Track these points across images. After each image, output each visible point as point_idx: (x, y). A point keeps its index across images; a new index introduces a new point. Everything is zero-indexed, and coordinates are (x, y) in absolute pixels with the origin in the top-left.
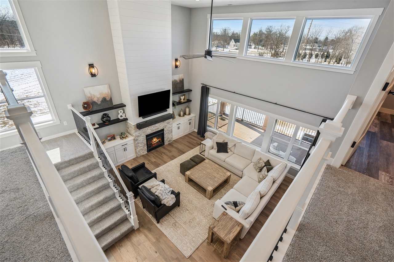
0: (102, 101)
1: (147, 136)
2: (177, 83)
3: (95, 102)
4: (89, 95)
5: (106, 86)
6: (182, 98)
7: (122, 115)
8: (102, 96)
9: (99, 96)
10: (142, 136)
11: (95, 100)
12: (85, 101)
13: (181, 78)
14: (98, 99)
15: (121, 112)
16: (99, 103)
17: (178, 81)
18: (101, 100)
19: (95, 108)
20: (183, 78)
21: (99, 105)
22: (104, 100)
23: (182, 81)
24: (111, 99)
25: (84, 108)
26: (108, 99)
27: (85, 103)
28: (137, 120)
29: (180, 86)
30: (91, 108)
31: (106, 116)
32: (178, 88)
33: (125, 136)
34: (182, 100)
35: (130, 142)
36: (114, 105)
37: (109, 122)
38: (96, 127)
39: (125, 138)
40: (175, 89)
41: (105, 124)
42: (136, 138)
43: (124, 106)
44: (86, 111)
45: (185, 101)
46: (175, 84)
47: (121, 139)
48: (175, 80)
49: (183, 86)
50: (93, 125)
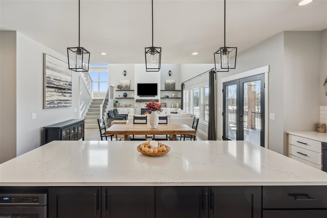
0: (125, 87)
1: (142, 109)
2: (170, 85)
3: (122, 86)
4: (121, 83)
5: (129, 80)
6: (173, 95)
8: (126, 85)
9: (125, 84)
10: (139, 108)
11: (123, 85)
12: (119, 85)
13: (173, 82)
15: (133, 94)
16: (124, 87)
17: (171, 84)
18: (125, 86)
19: (122, 89)
20: (175, 82)
21: (124, 88)
22: (127, 86)
23: (174, 85)
24: (130, 86)
25: (118, 88)
26: (128, 86)
28: (137, 97)
29: (172, 87)
30: (120, 88)
31: (125, 93)
32: (170, 88)
33: (131, 106)
34: (173, 96)
35: (132, 109)
36: (130, 90)
37: (126, 97)
38: (120, 97)
39: (131, 107)
40: (167, 88)
41: (124, 97)
42: (135, 108)
43: (134, 91)
44: (118, 89)
45: (175, 97)
46: (168, 85)
47: (129, 107)
48: (168, 83)
49: (174, 87)
50: (119, 96)
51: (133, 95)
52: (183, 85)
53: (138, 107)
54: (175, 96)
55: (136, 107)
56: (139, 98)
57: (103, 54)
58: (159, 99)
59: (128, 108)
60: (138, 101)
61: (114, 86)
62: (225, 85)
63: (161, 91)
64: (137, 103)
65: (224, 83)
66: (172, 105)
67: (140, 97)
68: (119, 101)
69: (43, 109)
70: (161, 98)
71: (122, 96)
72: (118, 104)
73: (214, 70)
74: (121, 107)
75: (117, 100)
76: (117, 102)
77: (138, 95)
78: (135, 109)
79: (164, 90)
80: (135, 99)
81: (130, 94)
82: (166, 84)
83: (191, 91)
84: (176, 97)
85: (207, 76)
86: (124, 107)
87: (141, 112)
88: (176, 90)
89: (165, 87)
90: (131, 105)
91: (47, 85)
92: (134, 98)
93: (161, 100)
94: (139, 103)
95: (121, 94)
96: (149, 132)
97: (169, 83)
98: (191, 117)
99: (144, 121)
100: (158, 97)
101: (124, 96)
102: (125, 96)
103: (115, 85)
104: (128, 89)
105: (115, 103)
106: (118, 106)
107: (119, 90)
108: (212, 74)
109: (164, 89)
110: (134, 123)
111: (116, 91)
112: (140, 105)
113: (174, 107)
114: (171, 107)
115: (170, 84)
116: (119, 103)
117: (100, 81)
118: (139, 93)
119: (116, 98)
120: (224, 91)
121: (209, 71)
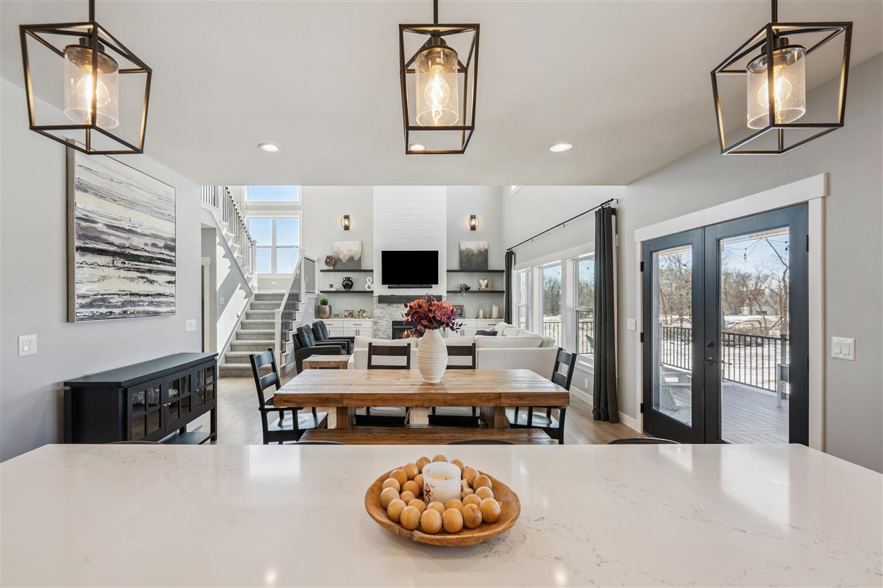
0: (348, 260)
1: (394, 323)
2: (473, 255)
3: (340, 259)
4: (336, 250)
5: (358, 243)
6: (484, 283)
7: (370, 285)
8: (350, 254)
9: (346, 253)
10: (386, 319)
11: (341, 257)
12: (330, 254)
13: (483, 247)
14: (345, 256)
15: (369, 280)
16: (345, 261)
17: (476, 252)
18: (347, 258)
19: (338, 267)
20: (486, 247)
21: (344, 264)
22: (351, 259)
23: (484, 254)
24: (360, 259)
25: (327, 263)
26: (356, 258)
27: (328, 257)
28: (380, 289)
29: (480, 261)
30: (333, 263)
31: (348, 279)
32: (474, 263)
33: (364, 315)
34: (483, 287)
35: (367, 324)
36: (363, 268)
37: (351, 288)
38: (333, 289)
39: (364, 318)
40: (466, 263)
41: (344, 290)
42: (376, 319)
43: (372, 271)
44: (327, 268)
45: (488, 289)
46: (467, 255)
47: (359, 318)
48: (467, 249)
49: (486, 261)
50: (331, 286)
51: (369, 283)
52: (510, 256)
53: (384, 317)
54: (487, 286)
55: (379, 318)
56: (386, 291)
57: (270, 148)
58: (444, 294)
59: (357, 321)
60: (383, 300)
61: (316, 259)
62: (651, 248)
63: (448, 271)
64: (381, 305)
65: (645, 244)
66: (478, 313)
67: (389, 288)
68: (332, 300)
69: (68, 321)
70: (448, 292)
71: (338, 285)
72: (327, 308)
73: (613, 205)
74: (337, 316)
75: (325, 296)
76: (324, 303)
77: (384, 282)
78: (376, 323)
79: (458, 269)
80: (376, 294)
81: (360, 282)
82: (461, 252)
83: (536, 270)
84: (491, 289)
85: (590, 223)
86: (345, 316)
87: (391, 330)
88: (490, 268)
89: (461, 261)
90: (364, 312)
91: (77, 243)
92: (372, 292)
93: (447, 297)
94: (387, 304)
95: (337, 280)
96: (416, 397)
97: (470, 250)
98: (540, 346)
99: (401, 360)
100: (440, 289)
101: (344, 285)
102: (348, 285)
103: (319, 255)
104: (355, 265)
105: (319, 307)
106: (327, 315)
107: (331, 268)
108: (607, 217)
109: (456, 266)
110: (370, 367)
111: (322, 271)
112: (390, 310)
113: (485, 317)
114: (477, 318)
115: (473, 252)
116: (330, 307)
117: (278, 244)
118: (387, 279)
119: (321, 292)
120: (646, 267)
121: (597, 210)
